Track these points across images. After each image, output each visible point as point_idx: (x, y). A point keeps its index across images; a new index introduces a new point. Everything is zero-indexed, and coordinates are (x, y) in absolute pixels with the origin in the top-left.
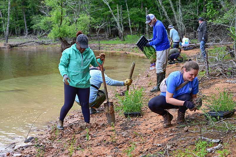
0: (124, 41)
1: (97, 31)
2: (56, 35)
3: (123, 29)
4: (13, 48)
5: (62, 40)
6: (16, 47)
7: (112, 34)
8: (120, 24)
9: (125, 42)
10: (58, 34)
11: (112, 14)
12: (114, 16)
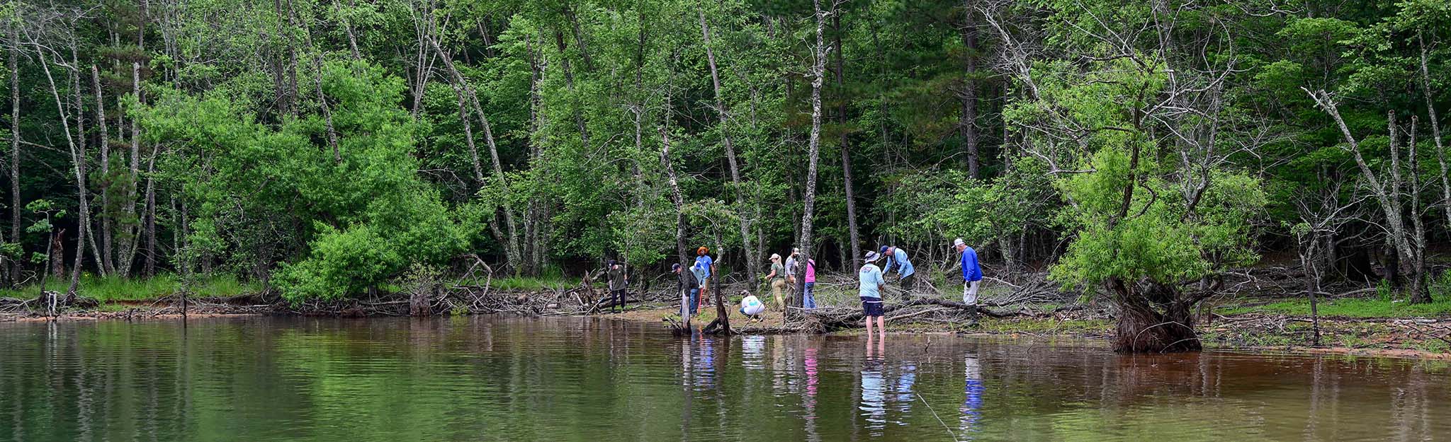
0: (1430, 301)
1: (1303, 251)
2: (1098, 268)
3: (1418, 238)
4: (839, 334)
5: (1125, 292)
6: (851, 326)
7: (1339, 265)
8: (1406, 212)
9: (1433, 308)
10: (1108, 263)
11: (1359, 159)
12: (1368, 173)
